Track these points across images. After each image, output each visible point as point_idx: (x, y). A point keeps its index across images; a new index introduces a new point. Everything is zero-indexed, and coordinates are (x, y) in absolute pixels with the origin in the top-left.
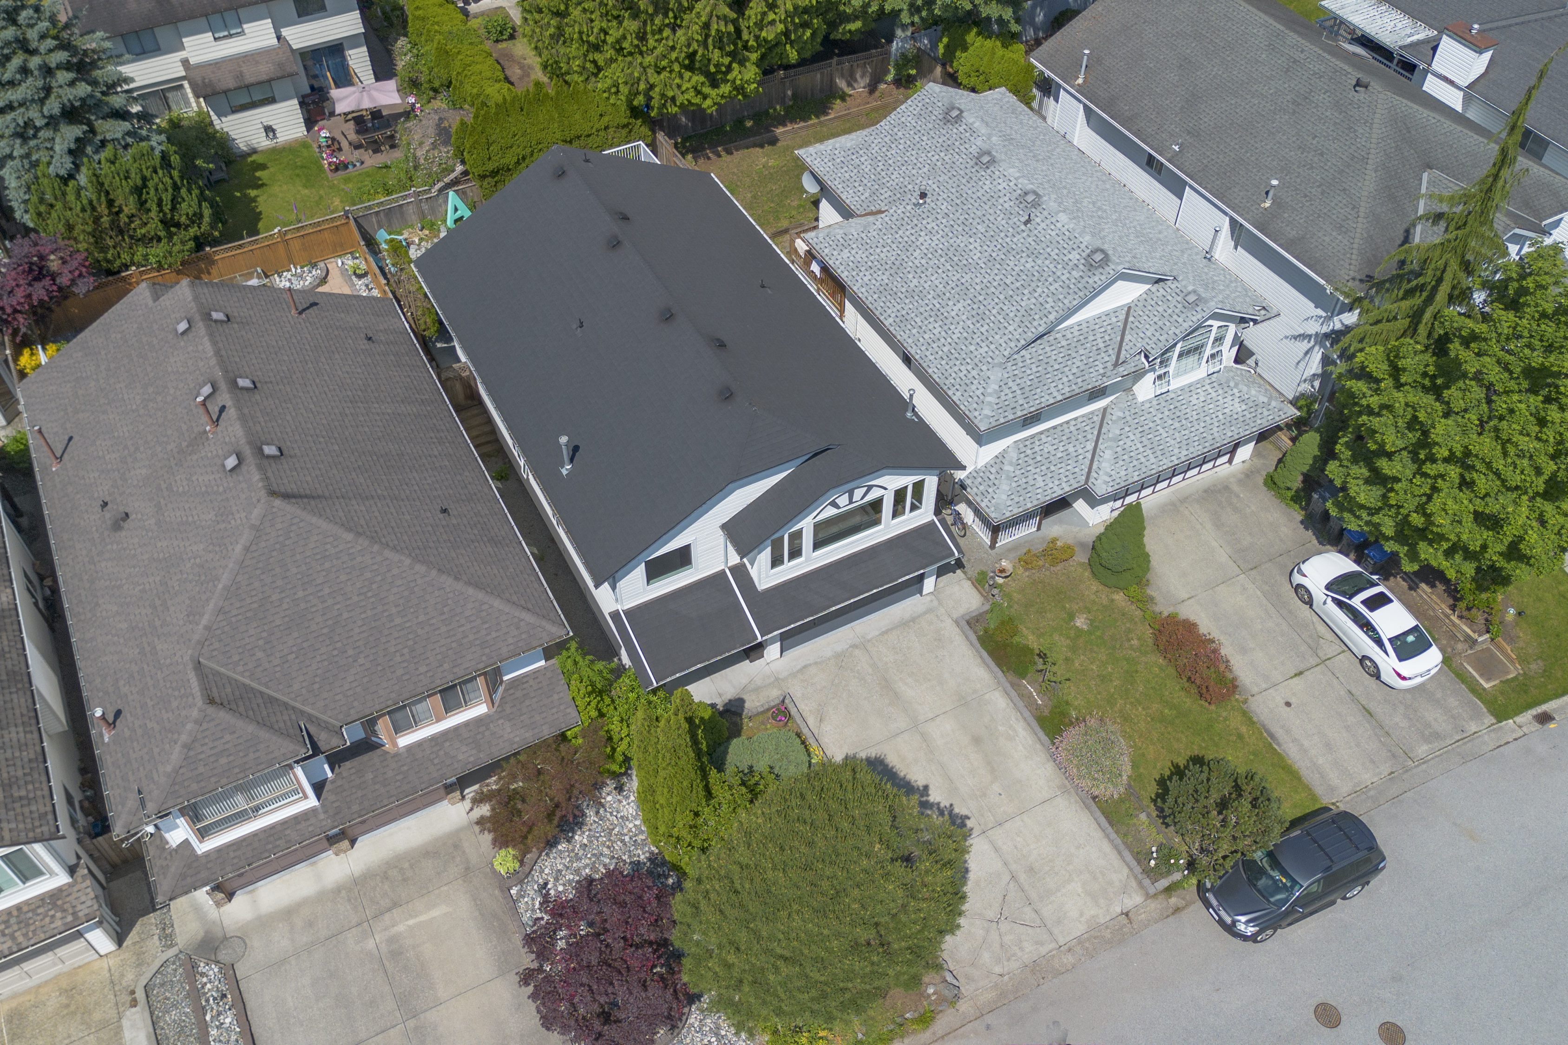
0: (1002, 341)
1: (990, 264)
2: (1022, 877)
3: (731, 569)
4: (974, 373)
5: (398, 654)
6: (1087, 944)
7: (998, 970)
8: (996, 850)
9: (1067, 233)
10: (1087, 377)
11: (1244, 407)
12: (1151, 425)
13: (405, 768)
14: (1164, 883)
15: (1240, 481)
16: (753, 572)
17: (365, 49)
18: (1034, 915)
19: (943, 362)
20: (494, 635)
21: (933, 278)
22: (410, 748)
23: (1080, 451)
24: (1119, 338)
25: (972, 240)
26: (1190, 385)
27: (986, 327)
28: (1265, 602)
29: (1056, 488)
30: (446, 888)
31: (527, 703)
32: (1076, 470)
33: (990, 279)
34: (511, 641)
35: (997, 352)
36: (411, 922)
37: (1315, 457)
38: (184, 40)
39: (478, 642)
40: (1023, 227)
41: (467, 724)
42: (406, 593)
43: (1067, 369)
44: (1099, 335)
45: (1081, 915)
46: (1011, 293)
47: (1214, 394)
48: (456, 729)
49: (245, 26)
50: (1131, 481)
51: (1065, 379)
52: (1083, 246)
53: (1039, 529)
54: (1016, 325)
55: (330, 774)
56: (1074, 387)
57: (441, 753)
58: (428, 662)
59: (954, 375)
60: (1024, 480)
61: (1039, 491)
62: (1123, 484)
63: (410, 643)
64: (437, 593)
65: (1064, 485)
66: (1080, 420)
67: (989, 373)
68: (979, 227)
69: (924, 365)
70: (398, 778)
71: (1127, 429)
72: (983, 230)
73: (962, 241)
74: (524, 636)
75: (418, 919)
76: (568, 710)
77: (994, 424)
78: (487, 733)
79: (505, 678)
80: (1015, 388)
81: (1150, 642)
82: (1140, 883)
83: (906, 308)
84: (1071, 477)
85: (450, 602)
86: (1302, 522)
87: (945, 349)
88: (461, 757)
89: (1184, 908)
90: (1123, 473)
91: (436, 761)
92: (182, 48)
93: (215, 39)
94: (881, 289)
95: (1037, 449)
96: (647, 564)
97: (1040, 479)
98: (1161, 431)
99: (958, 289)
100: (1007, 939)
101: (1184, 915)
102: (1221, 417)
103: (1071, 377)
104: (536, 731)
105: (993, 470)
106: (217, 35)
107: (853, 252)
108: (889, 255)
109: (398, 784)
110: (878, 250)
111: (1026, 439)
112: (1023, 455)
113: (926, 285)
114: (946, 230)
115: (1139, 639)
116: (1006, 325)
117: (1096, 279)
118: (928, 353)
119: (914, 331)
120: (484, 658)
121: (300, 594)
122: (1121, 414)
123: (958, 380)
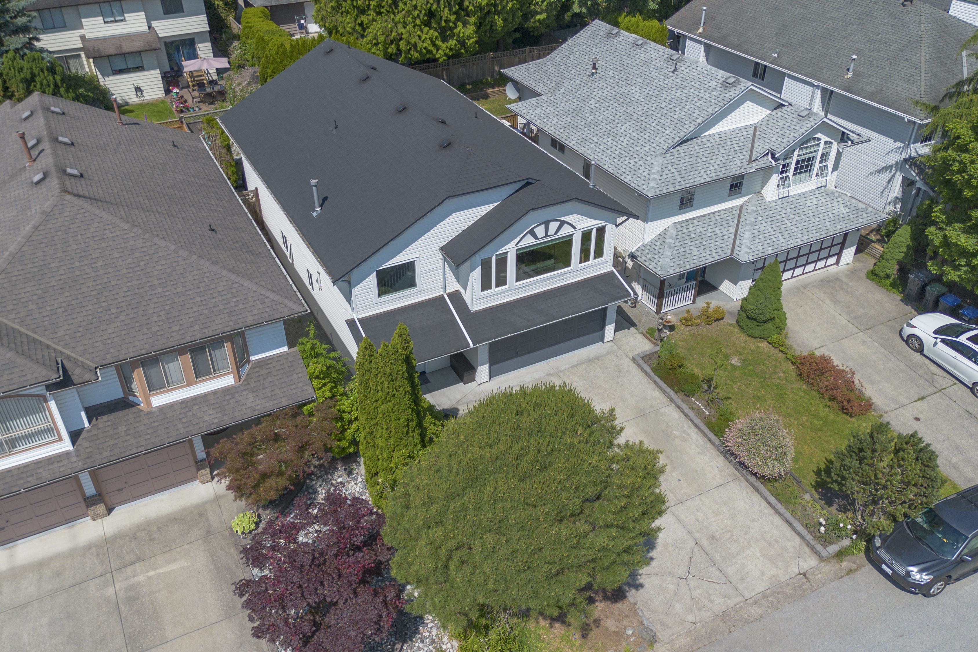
0: (661, 141)
1: (648, 99)
2: (705, 544)
3: (449, 295)
4: (641, 163)
5: (155, 315)
6: (771, 599)
7: (690, 618)
8: (680, 522)
9: (706, 72)
10: (728, 167)
11: (848, 210)
12: (778, 217)
13: (156, 424)
14: (834, 548)
15: (847, 275)
16: (466, 297)
17: (209, 44)
18: (719, 574)
19: (616, 160)
20: (241, 306)
21: (605, 113)
22: (162, 409)
23: (725, 233)
24: (750, 145)
25: (633, 88)
26: (805, 194)
27: (648, 134)
28: (882, 350)
29: (708, 257)
30: (187, 547)
31: (270, 379)
32: (723, 245)
33: (649, 107)
34: (256, 312)
35: (658, 148)
36: (151, 574)
37: (908, 246)
38: (83, 20)
39: (227, 311)
40: (672, 74)
41: (215, 393)
42: (169, 270)
43: (712, 161)
44: (734, 142)
45: (763, 574)
46: (666, 112)
47: (823, 201)
48: (205, 396)
49: (126, 15)
50: (767, 253)
51: (712, 168)
52: (718, 77)
53: (694, 302)
54: (671, 130)
55: (87, 424)
56: (719, 173)
57: (190, 414)
58: (181, 322)
59: (624, 166)
60: (683, 250)
61: (695, 258)
62: (761, 255)
63: (167, 307)
64: (195, 272)
65: (714, 255)
66: (723, 212)
67: (652, 161)
68: (638, 80)
69: (601, 164)
70: (148, 431)
71: (760, 218)
72: (641, 81)
73: (625, 89)
74: (267, 310)
75: (158, 571)
76: (305, 388)
77: (659, 193)
78: (232, 401)
79: (253, 358)
80: (673, 170)
81: (794, 374)
82: (812, 548)
83: (585, 133)
84: (719, 250)
85: (206, 279)
86: (901, 300)
87: (617, 152)
88: (207, 418)
89: (856, 570)
90: (760, 247)
91: (184, 420)
92: (81, 27)
93: (105, 22)
94: (566, 126)
95: (691, 229)
96: (379, 273)
97: (695, 250)
98: (787, 221)
99: (624, 116)
100: (697, 593)
101: (858, 575)
102: (831, 215)
103: (716, 167)
104: (276, 402)
105: (657, 244)
106: (106, 20)
107: (544, 109)
108: (571, 106)
109: (148, 437)
110: (563, 105)
111: (682, 222)
112: (680, 233)
113: (599, 118)
114: (613, 85)
115: (784, 373)
116: (664, 130)
117: (731, 93)
118: (603, 157)
119: (592, 146)
120: (231, 323)
121: (77, 264)
122: (754, 208)
123: (628, 169)
